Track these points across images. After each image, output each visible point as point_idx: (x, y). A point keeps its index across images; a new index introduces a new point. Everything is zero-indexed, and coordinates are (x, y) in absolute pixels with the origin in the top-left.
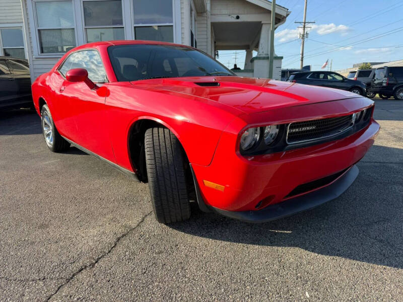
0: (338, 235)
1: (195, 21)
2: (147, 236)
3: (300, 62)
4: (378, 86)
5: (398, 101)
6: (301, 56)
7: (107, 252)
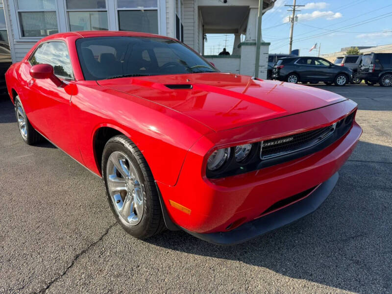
0: (312, 254)
1: (182, 4)
2: (108, 254)
3: (289, 45)
4: (364, 72)
5: (384, 88)
6: (290, 39)
7: (62, 274)
